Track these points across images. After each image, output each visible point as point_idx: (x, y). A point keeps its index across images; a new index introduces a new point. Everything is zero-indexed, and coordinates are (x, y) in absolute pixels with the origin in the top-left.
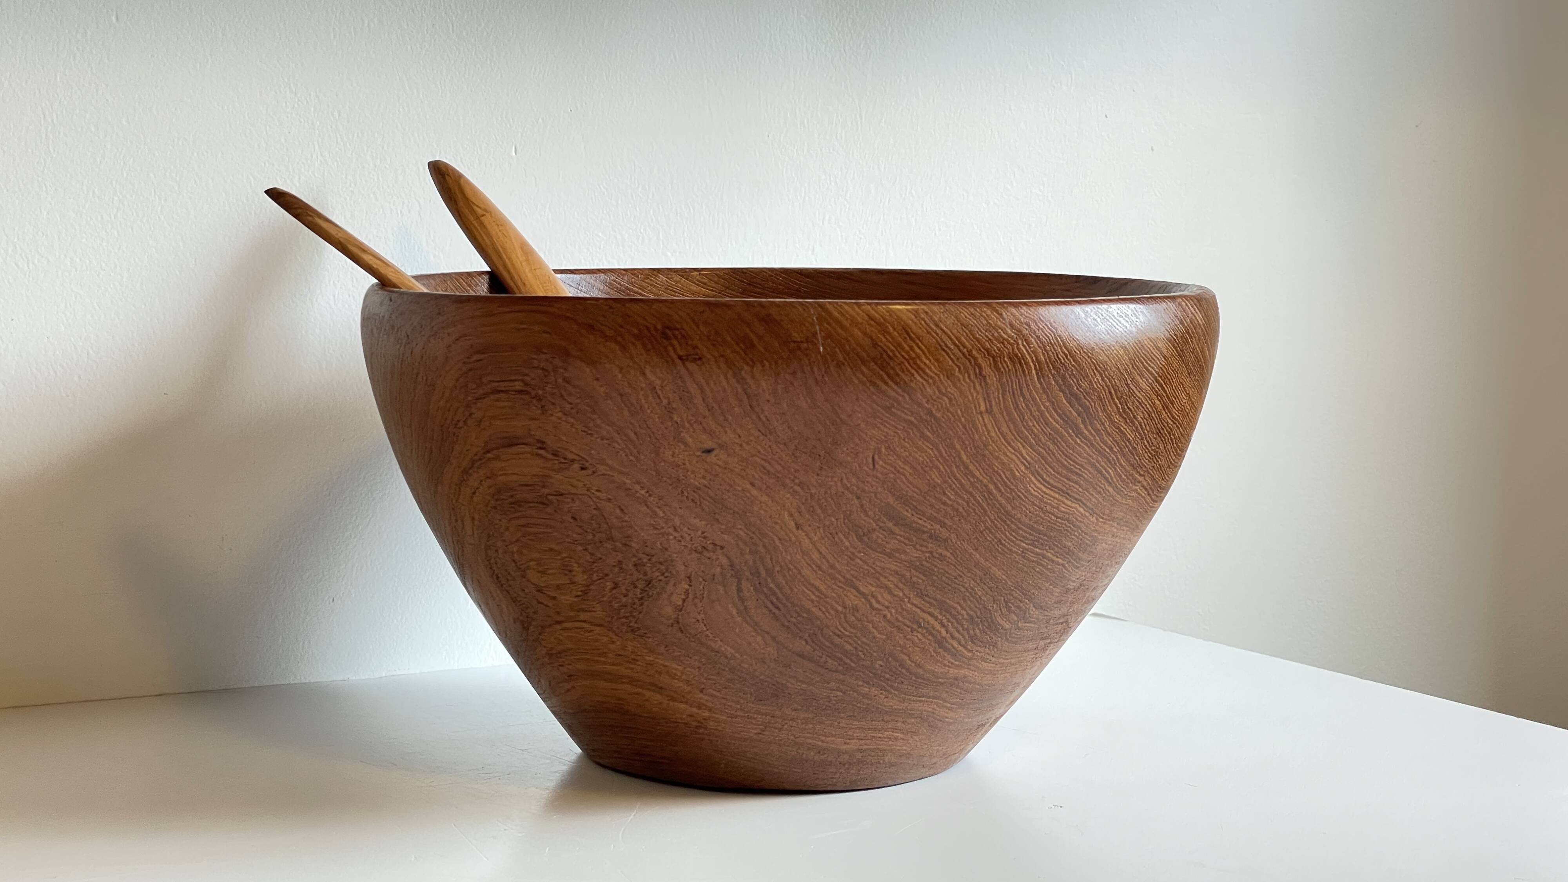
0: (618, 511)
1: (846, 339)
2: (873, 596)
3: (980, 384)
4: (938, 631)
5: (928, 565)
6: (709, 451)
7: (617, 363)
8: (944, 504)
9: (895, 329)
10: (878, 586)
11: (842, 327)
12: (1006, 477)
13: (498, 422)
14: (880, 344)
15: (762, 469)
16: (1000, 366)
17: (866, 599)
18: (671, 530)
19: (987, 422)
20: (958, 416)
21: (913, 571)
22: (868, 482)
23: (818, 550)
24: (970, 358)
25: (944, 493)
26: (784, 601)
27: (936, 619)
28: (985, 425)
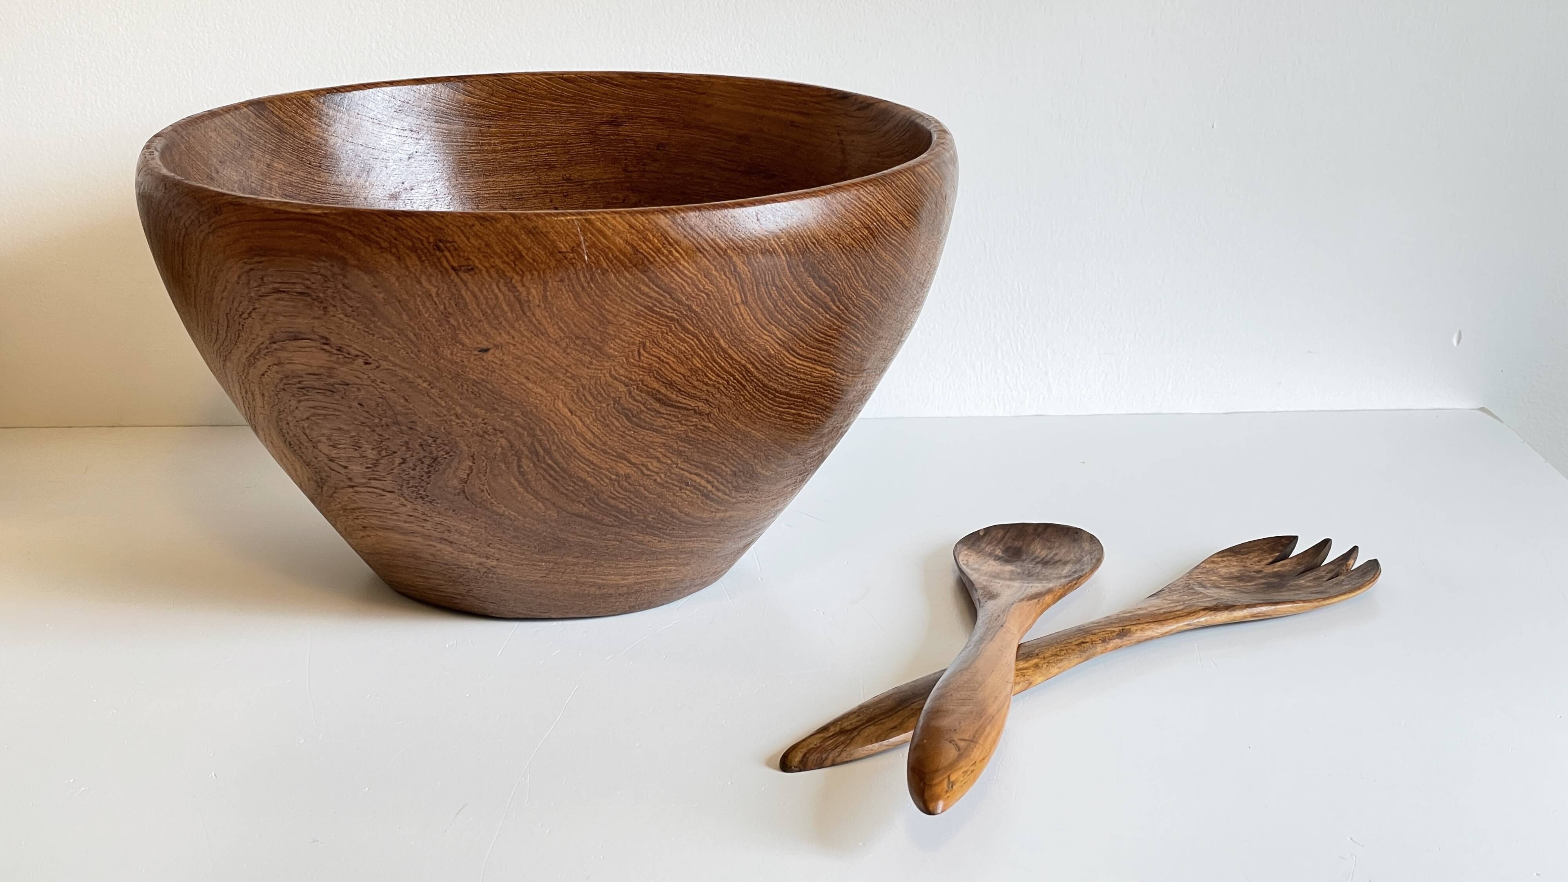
0: (402, 401)
1: (609, 248)
2: (644, 465)
3: (736, 280)
4: (704, 487)
5: (693, 436)
6: (487, 350)
7: (394, 272)
8: (707, 384)
9: (654, 236)
10: (647, 457)
11: (605, 236)
12: (763, 357)
13: (281, 318)
14: (641, 250)
15: (535, 364)
16: (754, 261)
17: (638, 468)
18: (453, 418)
19: (743, 312)
20: (716, 308)
21: (679, 443)
22: (635, 372)
23: (592, 431)
24: (725, 257)
25: (706, 376)
26: (562, 474)
27: (702, 477)
28: (742, 315)
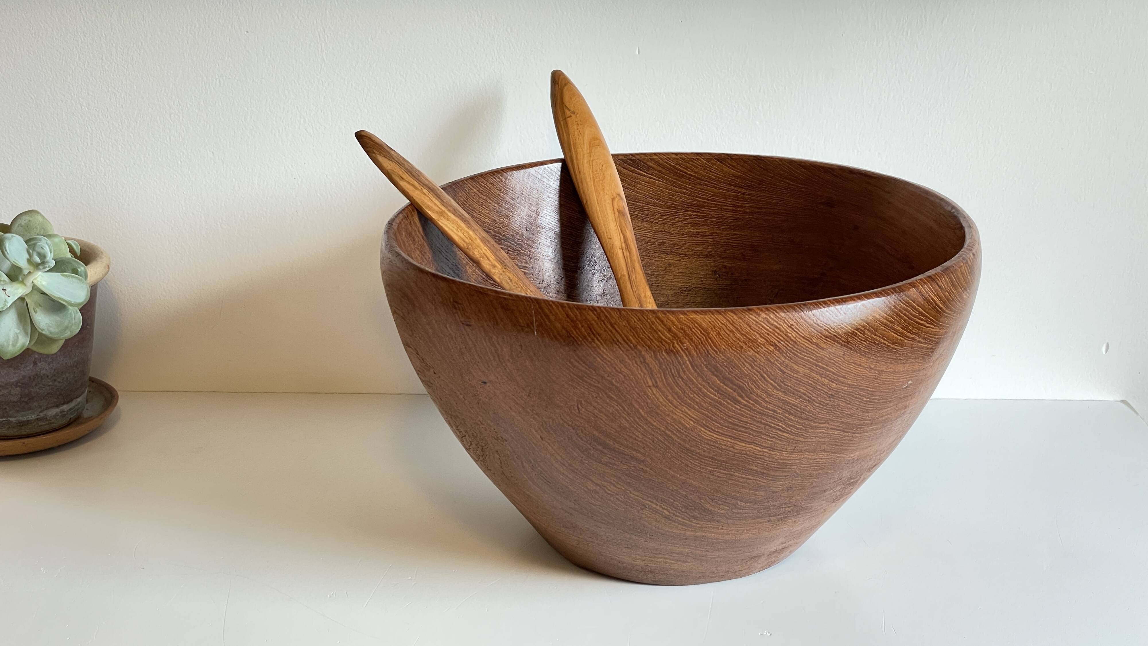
1: (551, 329)
2: (605, 487)
3: (645, 368)
4: (662, 511)
5: (635, 474)
6: (485, 383)
7: (434, 317)
8: (635, 439)
10: (605, 481)
11: (549, 320)
12: (679, 427)
14: (572, 335)
15: (513, 400)
16: (659, 357)
17: (601, 487)
19: (655, 393)
20: (632, 386)
21: (626, 476)
22: (578, 420)
23: (559, 455)
25: (634, 433)
26: (551, 479)
27: (656, 504)
28: (654, 394)
